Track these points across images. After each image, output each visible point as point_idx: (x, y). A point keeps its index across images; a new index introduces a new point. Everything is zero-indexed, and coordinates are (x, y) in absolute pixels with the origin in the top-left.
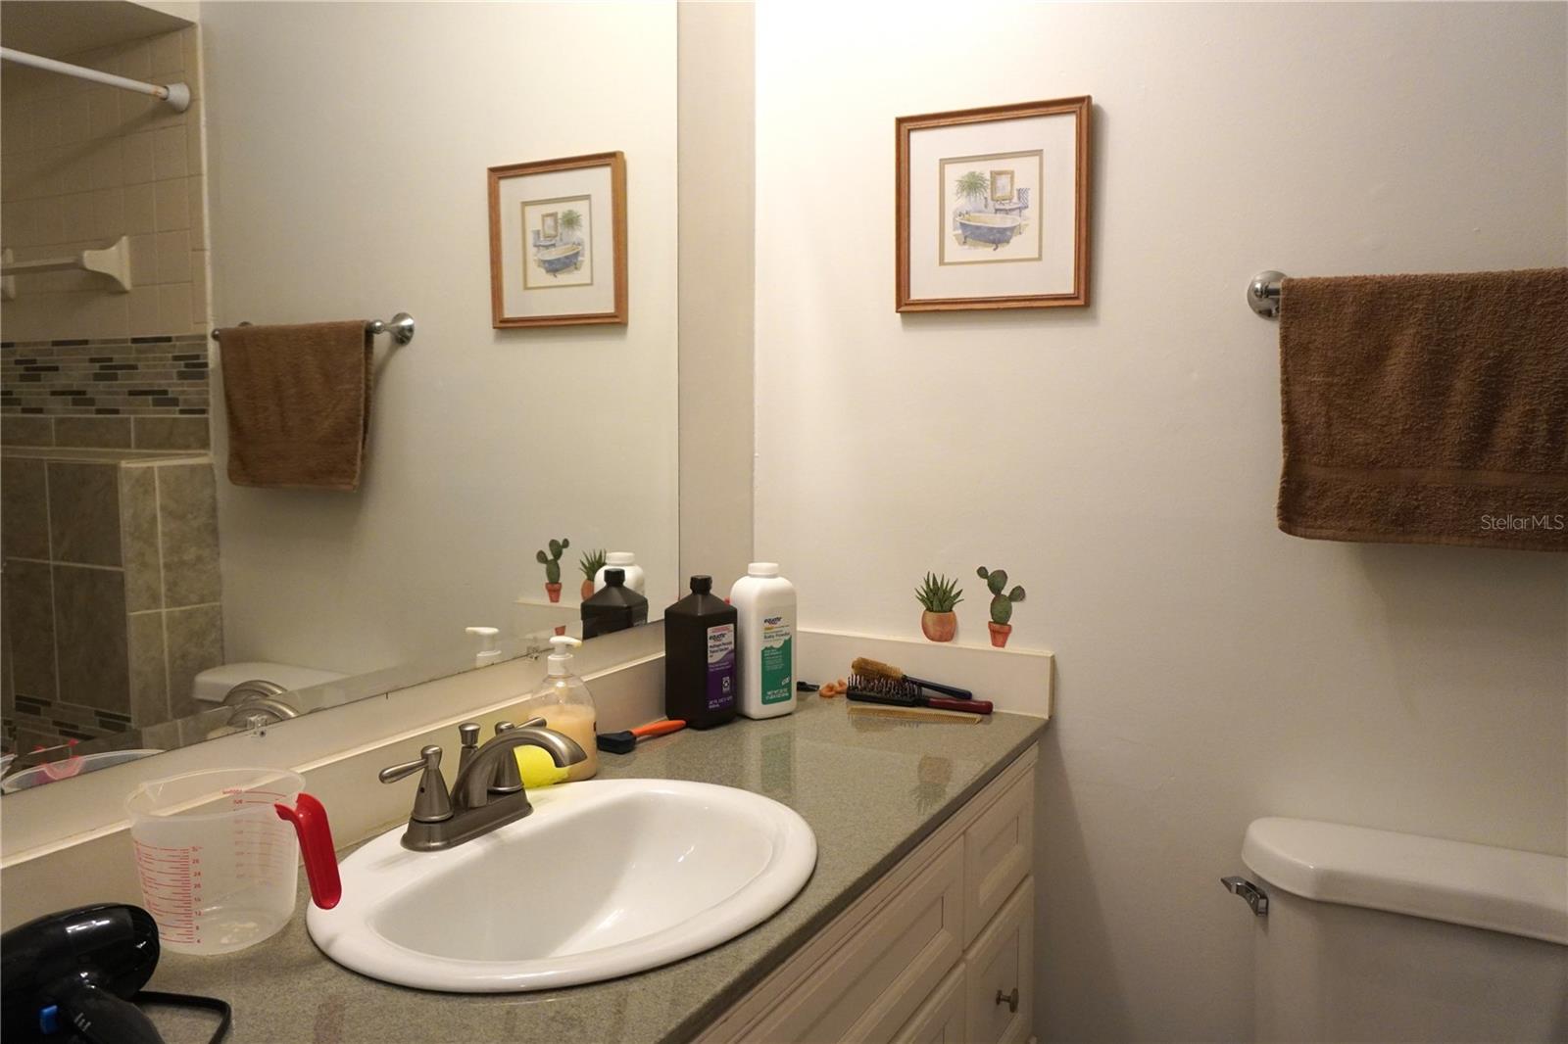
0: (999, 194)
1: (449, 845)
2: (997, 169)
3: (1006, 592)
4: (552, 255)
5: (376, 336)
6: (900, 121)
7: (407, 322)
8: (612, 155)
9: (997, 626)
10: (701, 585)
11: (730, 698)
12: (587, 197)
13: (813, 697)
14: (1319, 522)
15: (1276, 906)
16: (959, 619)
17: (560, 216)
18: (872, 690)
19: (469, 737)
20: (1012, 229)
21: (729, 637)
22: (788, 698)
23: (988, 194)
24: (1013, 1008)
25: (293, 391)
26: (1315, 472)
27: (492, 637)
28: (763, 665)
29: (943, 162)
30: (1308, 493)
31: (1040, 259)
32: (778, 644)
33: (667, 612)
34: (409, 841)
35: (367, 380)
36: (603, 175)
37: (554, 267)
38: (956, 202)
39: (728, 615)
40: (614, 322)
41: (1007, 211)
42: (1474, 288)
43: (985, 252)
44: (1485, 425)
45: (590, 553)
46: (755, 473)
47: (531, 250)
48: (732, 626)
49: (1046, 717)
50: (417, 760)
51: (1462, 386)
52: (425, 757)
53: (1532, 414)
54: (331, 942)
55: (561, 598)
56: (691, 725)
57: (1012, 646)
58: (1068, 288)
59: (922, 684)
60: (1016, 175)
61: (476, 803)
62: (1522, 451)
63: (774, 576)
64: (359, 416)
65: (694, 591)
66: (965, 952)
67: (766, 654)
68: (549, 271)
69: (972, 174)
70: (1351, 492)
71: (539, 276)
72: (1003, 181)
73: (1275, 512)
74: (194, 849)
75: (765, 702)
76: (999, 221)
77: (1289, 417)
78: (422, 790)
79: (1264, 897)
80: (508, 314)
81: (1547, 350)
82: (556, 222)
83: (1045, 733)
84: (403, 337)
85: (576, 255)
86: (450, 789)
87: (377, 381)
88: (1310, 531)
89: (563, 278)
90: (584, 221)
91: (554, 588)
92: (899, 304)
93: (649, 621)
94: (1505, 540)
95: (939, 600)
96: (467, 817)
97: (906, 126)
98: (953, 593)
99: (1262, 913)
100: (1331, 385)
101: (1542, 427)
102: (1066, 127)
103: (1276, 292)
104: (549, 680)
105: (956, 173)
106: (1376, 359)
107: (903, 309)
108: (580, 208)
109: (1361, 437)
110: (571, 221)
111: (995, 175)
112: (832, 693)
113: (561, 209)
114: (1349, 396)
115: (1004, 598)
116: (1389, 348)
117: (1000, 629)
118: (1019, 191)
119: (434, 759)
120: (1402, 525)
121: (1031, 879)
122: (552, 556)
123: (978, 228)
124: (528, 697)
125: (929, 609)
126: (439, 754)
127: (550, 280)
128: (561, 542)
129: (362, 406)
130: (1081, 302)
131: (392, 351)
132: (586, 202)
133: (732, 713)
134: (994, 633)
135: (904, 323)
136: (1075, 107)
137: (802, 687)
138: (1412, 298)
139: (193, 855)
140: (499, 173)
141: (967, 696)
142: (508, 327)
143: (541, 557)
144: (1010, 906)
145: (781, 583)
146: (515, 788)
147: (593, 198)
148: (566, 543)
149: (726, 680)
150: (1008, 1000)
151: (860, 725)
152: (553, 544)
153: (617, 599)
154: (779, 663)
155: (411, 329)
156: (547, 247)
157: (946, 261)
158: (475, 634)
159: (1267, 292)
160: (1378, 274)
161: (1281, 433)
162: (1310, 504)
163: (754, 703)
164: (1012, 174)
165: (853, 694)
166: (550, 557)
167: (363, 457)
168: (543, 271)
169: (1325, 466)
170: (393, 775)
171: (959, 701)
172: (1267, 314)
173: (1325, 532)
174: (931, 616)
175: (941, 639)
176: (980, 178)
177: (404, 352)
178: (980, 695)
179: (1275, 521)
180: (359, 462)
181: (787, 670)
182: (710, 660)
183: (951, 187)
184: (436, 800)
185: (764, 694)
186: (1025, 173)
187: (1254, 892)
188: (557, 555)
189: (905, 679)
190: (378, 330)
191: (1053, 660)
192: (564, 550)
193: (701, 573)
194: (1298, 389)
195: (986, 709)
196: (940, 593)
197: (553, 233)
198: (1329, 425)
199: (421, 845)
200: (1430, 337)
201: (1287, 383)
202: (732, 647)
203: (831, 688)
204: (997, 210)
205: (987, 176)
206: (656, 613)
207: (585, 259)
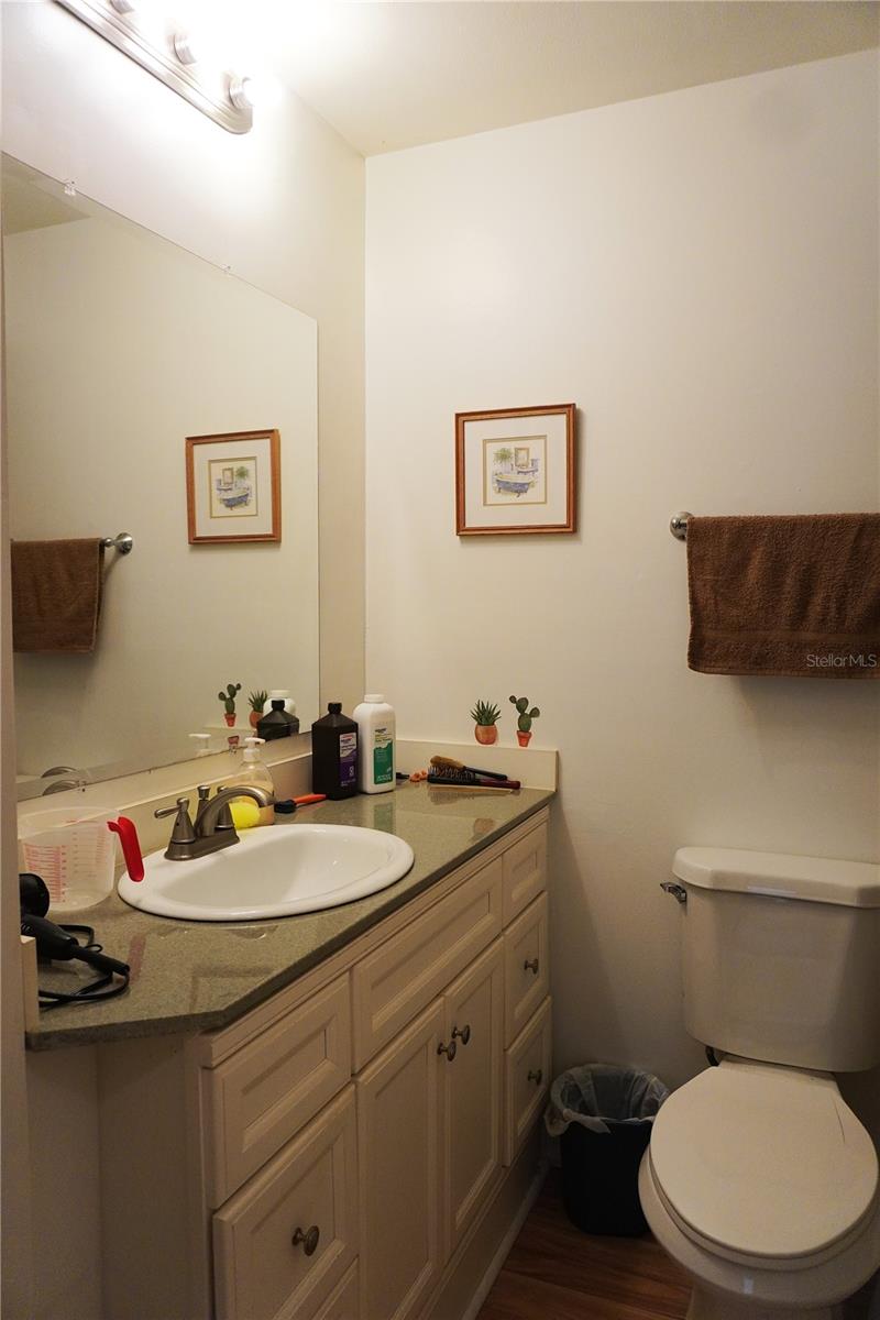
0: (520, 462)
1: (193, 857)
2: (517, 446)
3: (528, 711)
4: (230, 495)
5: (106, 548)
6: (458, 416)
7: (128, 539)
8: (272, 431)
9: (522, 734)
10: (335, 708)
11: (354, 780)
12: (254, 458)
13: (406, 782)
14: (713, 663)
15: (692, 897)
16: (499, 731)
17: (235, 470)
18: (443, 775)
19: (203, 793)
20: (528, 484)
21: (354, 741)
22: (391, 780)
23: (513, 462)
24: (535, 971)
25: (46, 586)
26: (709, 634)
27: (207, 739)
28: (375, 759)
29: (485, 442)
30: (706, 645)
31: (545, 502)
32: (384, 746)
33: (313, 726)
34: (168, 856)
35: (100, 578)
36: (264, 445)
37: (230, 504)
38: (494, 467)
39: (353, 727)
40: (272, 540)
41: (525, 473)
42: (795, 524)
43: (513, 498)
44: (803, 603)
45: (255, 692)
46: (367, 639)
47: (215, 492)
48: (355, 734)
49: (554, 790)
50: (175, 806)
51: (790, 582)
52: (178, 803)
53: (827, 598)
54: (139, 901)
55: (236, 723)
56: (329, 798)
57: (532, 745)
58: (564, 522)
59: (475, 772)
60: (531, 451)
61: (208, 834)
62: (823, 620)
63: (381, 703)
64: (94, 602)
65: (331, 713)
66: (504, 930)
67: (377, 752)
68: (227, 506)
69: (504, 450)
70: (730, 645)
71: (220, 509)
72: (522, 454)
73: (686, 657)
74: (63, 847)
75: (376, 783)
76: (521, 479)
77: (694, 600)
78: (177, 824)
79: (684, 891)
80: (199, 534)
81: (835, 560)
82: (232, 474)
83: (552, 800)
84: (124, 549)
85: (247, 495)
86: (193, 822)
87: (106, 578)
88: (707, 669)
89: (237, 511)
90: (252, 473)
91: (230, 717)
92: (458, 531)
93: (300, 732)
94: (817, 672)
95: (485, 717)
96: (202, 842)
97: (461, 419)
98: (496, 712)
99: (683, 901)
100: (717, 581)
101: (833, 606)
102: (561, 421)
103: (685, 525)
104: (245, 764)
105: (493, 449)
106: (742, 566)
107: (461, 533)
108: (248, 465)
109: (735, 612)
110: (242, 474)
111: (517, 450)
112: (418, 779)
113: (236, 466)
114: (728, 588)
115: (526, 717)
116: (750, 559)
117: (524, 735)
118: (533, 460)
119: (185, 805)
120: (760, 664)
121: (545, 894)
122: (229, 696)
123: (508, 483)
124: (231, 776)
125: (479, 724)
126: (188, 802)
127: (228, 511)
128: (235, 685)
129: (97, 596)
130: (571, 530)
131: (116, 559)
132: (252, 462)
133: (355, 790)
134: (520, 737)
135: (462, 542)
136: (566, 410)
137: (399, 776)
138: (761, 529)
139: (62, 850)
140: (193, 441)
141: (505, 778)
142: (198, 542)
143: (222, 696)
144: (532, 907)
145: (385, 707)
146: (229, 826)
147: (258, 459)
148: (239, 687)
149: (352, 768)
150: (531, 966)
151: (437, 799)
152: (230, 687)
153: (279, 718)
154: (385, 758)
155: (130, 544)
156: (225, 490)
157: (488, 503)
158: (196, 738)
159: (679, 525)
160: (742, 515)
161: (689, 609)
162: (707, 652)
163: (369, 783)
164: (528, 450)
165: (431, 779)
166: (228, 696)
167: (97, 631)
168: (223, 506)
169: (716, 629)
170: (162, 813)
171: (499, 782)
172: (682, 538)
173: (715, 670)
174: (481, 728)
175: (488, 742)
176: (508, 451)
177: (125, 558)
178: (512, 778)
179: (687, 663)
180: (94, 634)
181: (390, 763)
182: (342, 756)
183: (491, 458)
184: (185, 831)
185: (375, 779)
186: (536, 449)
187: (679, 890)
188: (233, 694)
189: (465, 767)
190: (108, 545)
191: (557, 753)
192: (238, 692)
193: (335, 701)
194: (699, 583)
195: (516, 786)
196: (486, 714)
197: (230, 481)
198: (716, 604)
199: (177, 857)
200: (771, 552)
201: (691, 579)
202: (355, 747)
203: (417, 776)
204: (519, 472)
205: (513, 451)
206: (305, 726)
207: (252, 499)
